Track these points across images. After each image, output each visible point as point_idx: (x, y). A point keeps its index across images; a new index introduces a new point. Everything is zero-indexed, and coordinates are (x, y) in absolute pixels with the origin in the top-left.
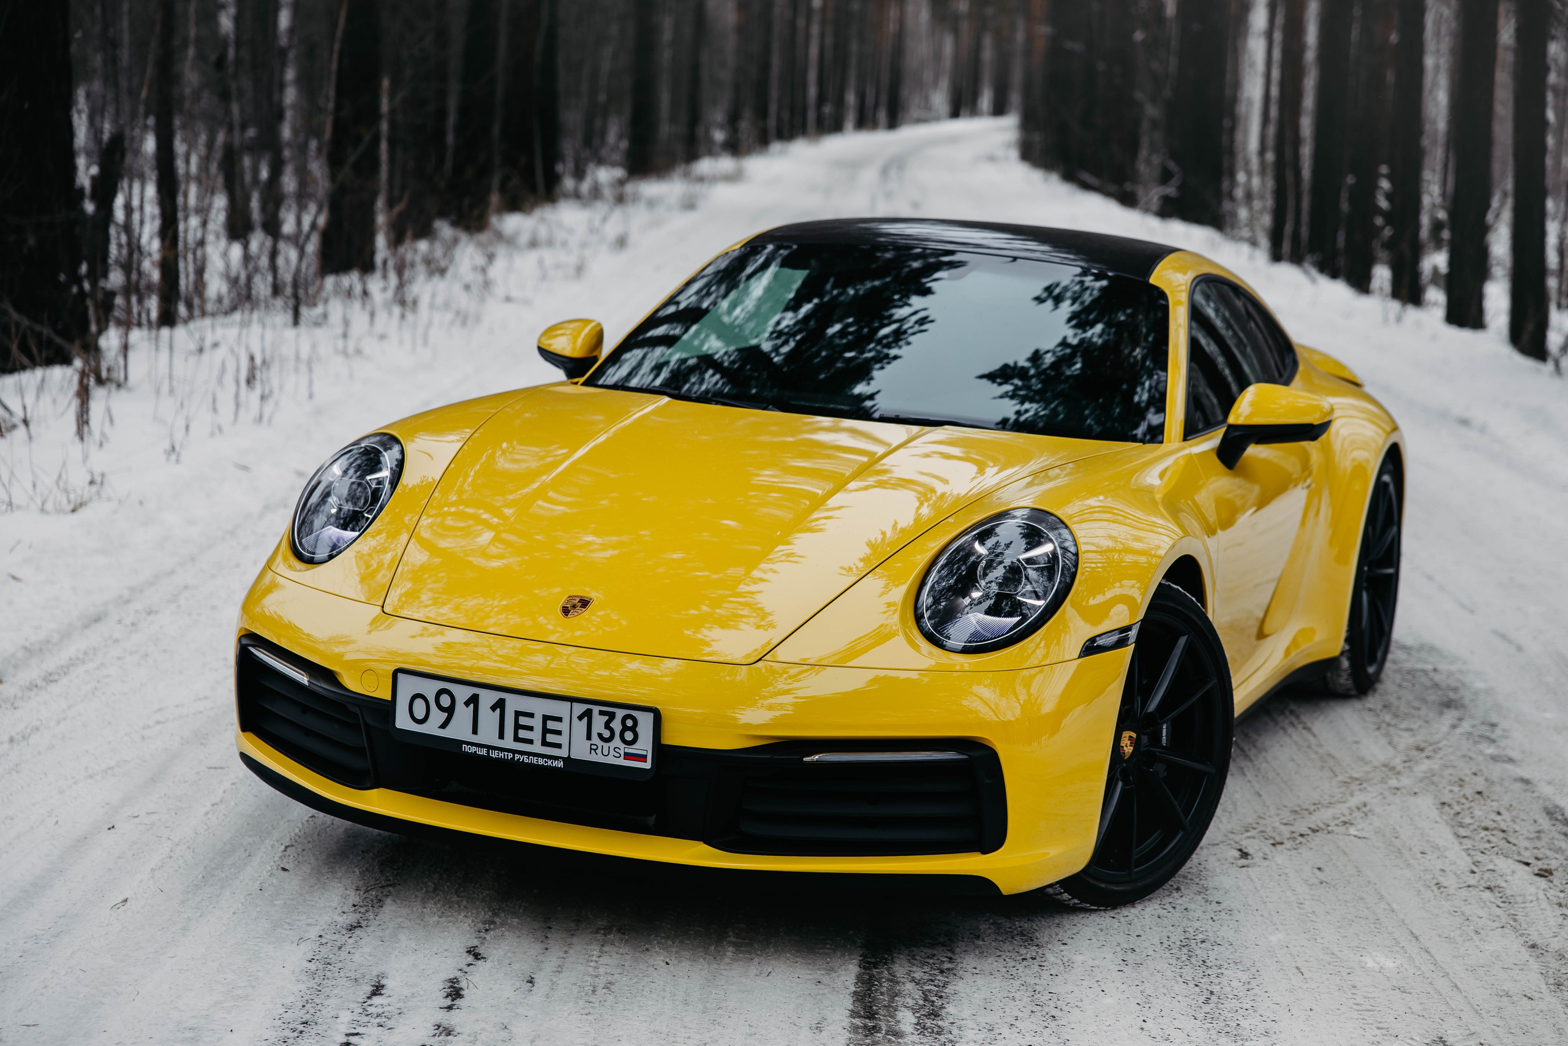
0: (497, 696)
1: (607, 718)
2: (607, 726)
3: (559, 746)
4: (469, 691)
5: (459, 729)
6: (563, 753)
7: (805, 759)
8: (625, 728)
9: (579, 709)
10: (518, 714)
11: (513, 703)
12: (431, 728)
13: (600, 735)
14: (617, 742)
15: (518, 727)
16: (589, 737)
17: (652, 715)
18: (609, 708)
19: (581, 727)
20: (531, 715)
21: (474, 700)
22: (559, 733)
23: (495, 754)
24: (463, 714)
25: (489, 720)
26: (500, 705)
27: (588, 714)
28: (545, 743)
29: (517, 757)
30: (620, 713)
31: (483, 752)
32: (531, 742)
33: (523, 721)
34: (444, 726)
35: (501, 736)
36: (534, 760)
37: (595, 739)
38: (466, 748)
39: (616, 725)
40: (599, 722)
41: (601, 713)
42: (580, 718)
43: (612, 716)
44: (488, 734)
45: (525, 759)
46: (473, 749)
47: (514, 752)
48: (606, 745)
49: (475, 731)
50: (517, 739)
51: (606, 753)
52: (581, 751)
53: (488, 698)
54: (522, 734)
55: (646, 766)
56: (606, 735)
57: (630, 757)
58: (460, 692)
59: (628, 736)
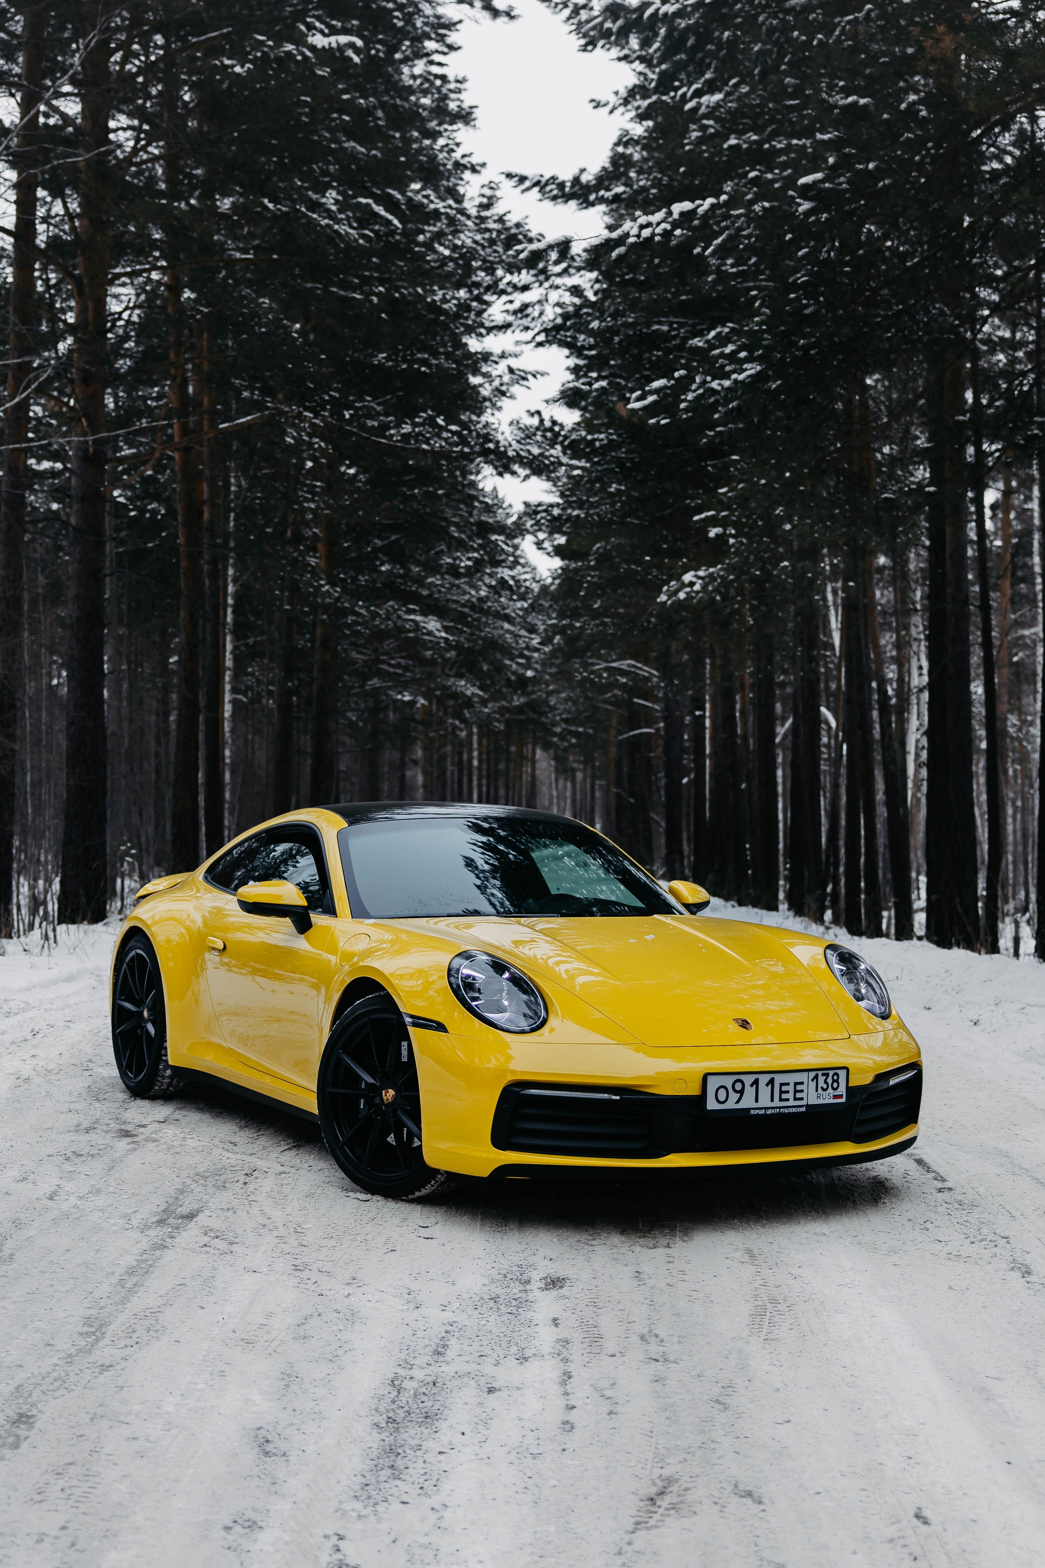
0: (769, 1076)
1: (824, 1077)
2: (826, 1082)
3: (802, 1099)
4: (753, 1078)
5: (748, 1102)
6: (806, 1103)
8: (834, 1081)
9: (812, 1074)
10: (781, 1085)
11: (779, 1079)
12: (731, 1105)
13: (822, 1088)
14: (830, 1090)
15: (781, 1092)
16: (816, 1090)
17: (845, 1071)
18: (825, 1071)
19: (812, 1085)
20: (788, 1084)
21: (756, 1082)
22: (802, 1091)
23: (769, 1112)
24: (750, 1092)
25: (765, 1091)
26: (771, 1082)
27: (816, 1077)
28: (796, 1099)
29: (781, 1110)
30: (831, 1073)
31: (763, 1112)
32: (787, 1100)
33: (784, 1088)
34: (738, 1102)
35: (772, 1100)
36: (790, 1110)
37: (820, 1090)
38: (752, 1112)
39: (830, 1080)
40: (821, 1079)
41: (821, 1075)
42: (812, 1080)
43: (827, 1075)
44: (765, 1101)
45: (786, 1111)
46: (757, 1112)
47: (780, 1108)
48: (826, 1093)
49: (757, 1101)
50: (781, 1100)
51: (823, 1097)
52: (813, 1100)
53: (764, 1079)
54: (784, 1096)
55: (843, 1100)
56: (825, 1086)
57: (835, 1097)
58: (748, 1080)
59: (835, 1085)
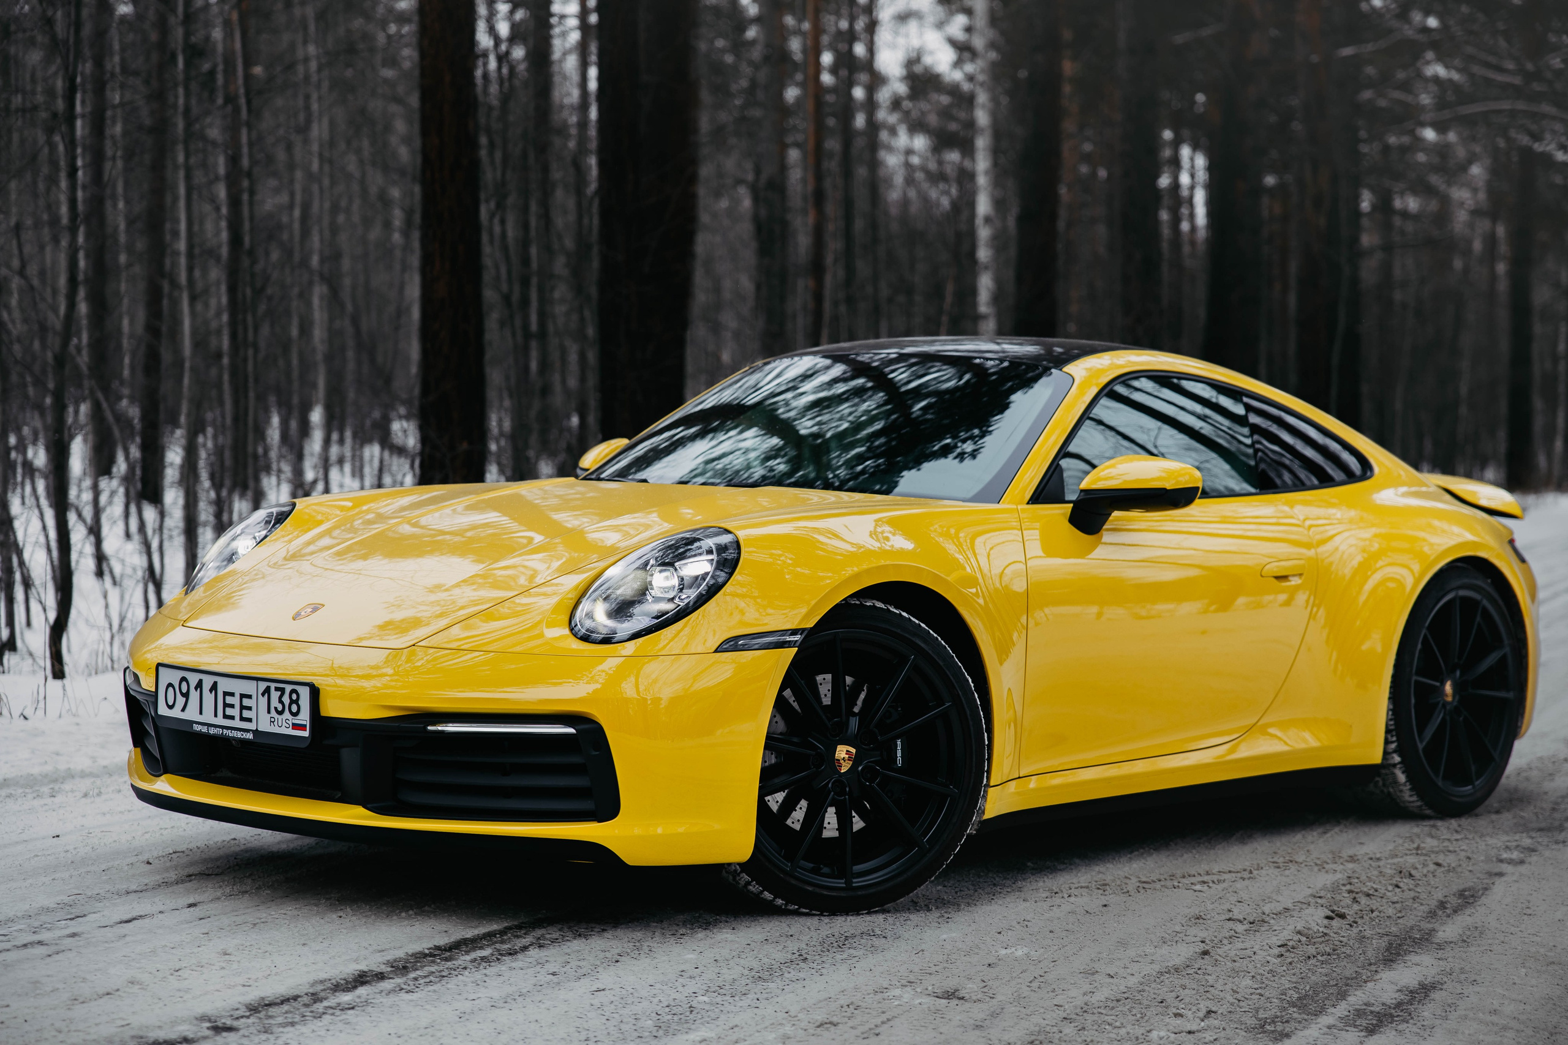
0: (212, 679)
1: (279, 693)
2: (281, 701)
3: (250, 720)
4: (197, 678)
5: (191, 712)
6: (252, 726)
7: (430, 728)
8: (292, 702)
9: (263, 686)
10: (224, 694)
11: (222, 685)
12: (177, 712)
13: (276, 708)
14: (287, 714)
15: (226, 705)
16: (269, 712)
17: (307, 689)
18: (281, 684)
19: (263, 701)
20: (232, 694)
21: (199, 685)
22: (249, 708)
23: (212, 731)
24: (194, 695)
25: (208, 698)
26: (214, 687)
27: (267, 691)
28: (242, 719)
29: (225, 731)
30: (288, 688)
31: (204, 729)
32: (232, 718)
33: (229, 700)
34: (183, 710)
35: (216, 716)
36: (236, 734)
37: (273, 713)
38: (195, 727)
39: (286, 699)
40: (275, 695)
41: (277, 689)
42: (263, 695)
43: (282, 690)
44: (208, 714)
45: (233, 734)
46: (199, 728)
47: (223, 727)
48: (280, 717)
49: (201, 713)
50: (225, 716)
51: (280, 725)
52: (265, 726)
53: (207, 682)
54: (229, 712)
55: (306, 734)
56: (280, 708)
57: (296, 727)
58: (193, 679)
59: (294, 708)
